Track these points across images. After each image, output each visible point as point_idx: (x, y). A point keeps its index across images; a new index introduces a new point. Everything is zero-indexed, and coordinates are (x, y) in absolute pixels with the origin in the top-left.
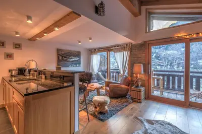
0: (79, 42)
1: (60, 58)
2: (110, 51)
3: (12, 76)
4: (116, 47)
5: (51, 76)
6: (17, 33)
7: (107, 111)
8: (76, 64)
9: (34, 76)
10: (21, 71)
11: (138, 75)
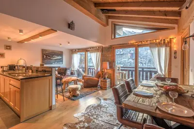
0: (61, 44)
1: (45, 57)
2: (87, 51)
3: (4, 71)
4: (92, 49)
5: (36, 71)
6: (9, 38)
7: (78, 95)
8: (59, 62)
9: (23, 71)
10: (12, 68)
11: (106, 70)
